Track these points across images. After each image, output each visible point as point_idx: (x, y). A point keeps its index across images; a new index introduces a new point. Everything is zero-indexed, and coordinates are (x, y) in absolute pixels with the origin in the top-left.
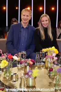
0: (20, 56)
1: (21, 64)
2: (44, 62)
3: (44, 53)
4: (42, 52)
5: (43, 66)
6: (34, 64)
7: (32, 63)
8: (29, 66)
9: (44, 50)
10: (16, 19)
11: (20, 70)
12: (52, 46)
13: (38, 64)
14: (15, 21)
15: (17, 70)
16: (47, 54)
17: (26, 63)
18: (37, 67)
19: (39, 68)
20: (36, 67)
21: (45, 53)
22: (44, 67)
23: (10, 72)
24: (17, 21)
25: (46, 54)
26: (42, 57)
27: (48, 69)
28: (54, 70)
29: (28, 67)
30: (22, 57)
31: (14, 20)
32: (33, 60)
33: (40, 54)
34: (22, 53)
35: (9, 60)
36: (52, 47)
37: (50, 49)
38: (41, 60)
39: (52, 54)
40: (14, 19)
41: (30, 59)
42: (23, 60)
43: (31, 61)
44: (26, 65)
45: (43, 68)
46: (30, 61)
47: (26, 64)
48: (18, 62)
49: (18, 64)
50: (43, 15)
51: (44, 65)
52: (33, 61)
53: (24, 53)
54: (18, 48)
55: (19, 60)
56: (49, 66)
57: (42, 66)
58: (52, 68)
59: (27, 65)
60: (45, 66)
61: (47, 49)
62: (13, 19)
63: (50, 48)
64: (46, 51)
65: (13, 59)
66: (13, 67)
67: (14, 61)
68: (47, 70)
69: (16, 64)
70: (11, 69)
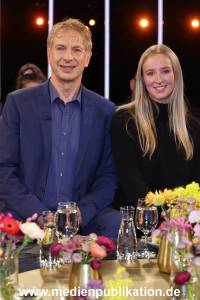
0: (50, 223)
1: (56, 255)
2: (155, 249)
3: (154, 209)
4: (144, 205)
5: (149, 266)
6: (111, 256)
7: (101, 252)
8: (92, 265)
9: (155, 198)
10: (37, 69)
11: (54, 282)
12: (190, 182)
13: (129, 255)
14: (33, 77)
15: (40, 281)
16: (168, 215)
17: (75, 252)
18: (123, 269)
19: (134, 272)
20: (121, 270)
21: (159, 208)
22: (156, 269)
23: (9, 290)
24: (42, 75)
25: (163, 214)
26: (144, 226)
27: (172, 278)
28: (195, 280)
29: (86, 267)
30: (62, 229)
31: (28, 72)
32: (107, 240)
33: (135, 214)
34: (60, 211)
35: (7, 238)
36: (188, 186)
37: (179, 191)
38: (144, 240)
39: (187, 216)
40: (28, 69)
41: (93, 237)
42: (64, 240)
43: (100, 243)
44: (79, 260)
45: (148, 272)
46: (93, 244)
47: (78, 258)
48: (45, 248)
49: (45, 257)
50: (153, 47)
51: (155, 261)
52: (107, 246)
53: (71, 209)
54: (44, 191)
55: (48, 242)
56: (177, 263)
57: (145, 266)
58: (189, 270)
59: (83, 262)
60: (160, 265)
61: (167, 192)
62: (24, 68)
63: (181, 189)
64: (162, 203)
65: (20, 234)
66: (21, 270)
67: (25, 243)
68: (168, 280)
69: (36, 257)
70: (12, 277)
